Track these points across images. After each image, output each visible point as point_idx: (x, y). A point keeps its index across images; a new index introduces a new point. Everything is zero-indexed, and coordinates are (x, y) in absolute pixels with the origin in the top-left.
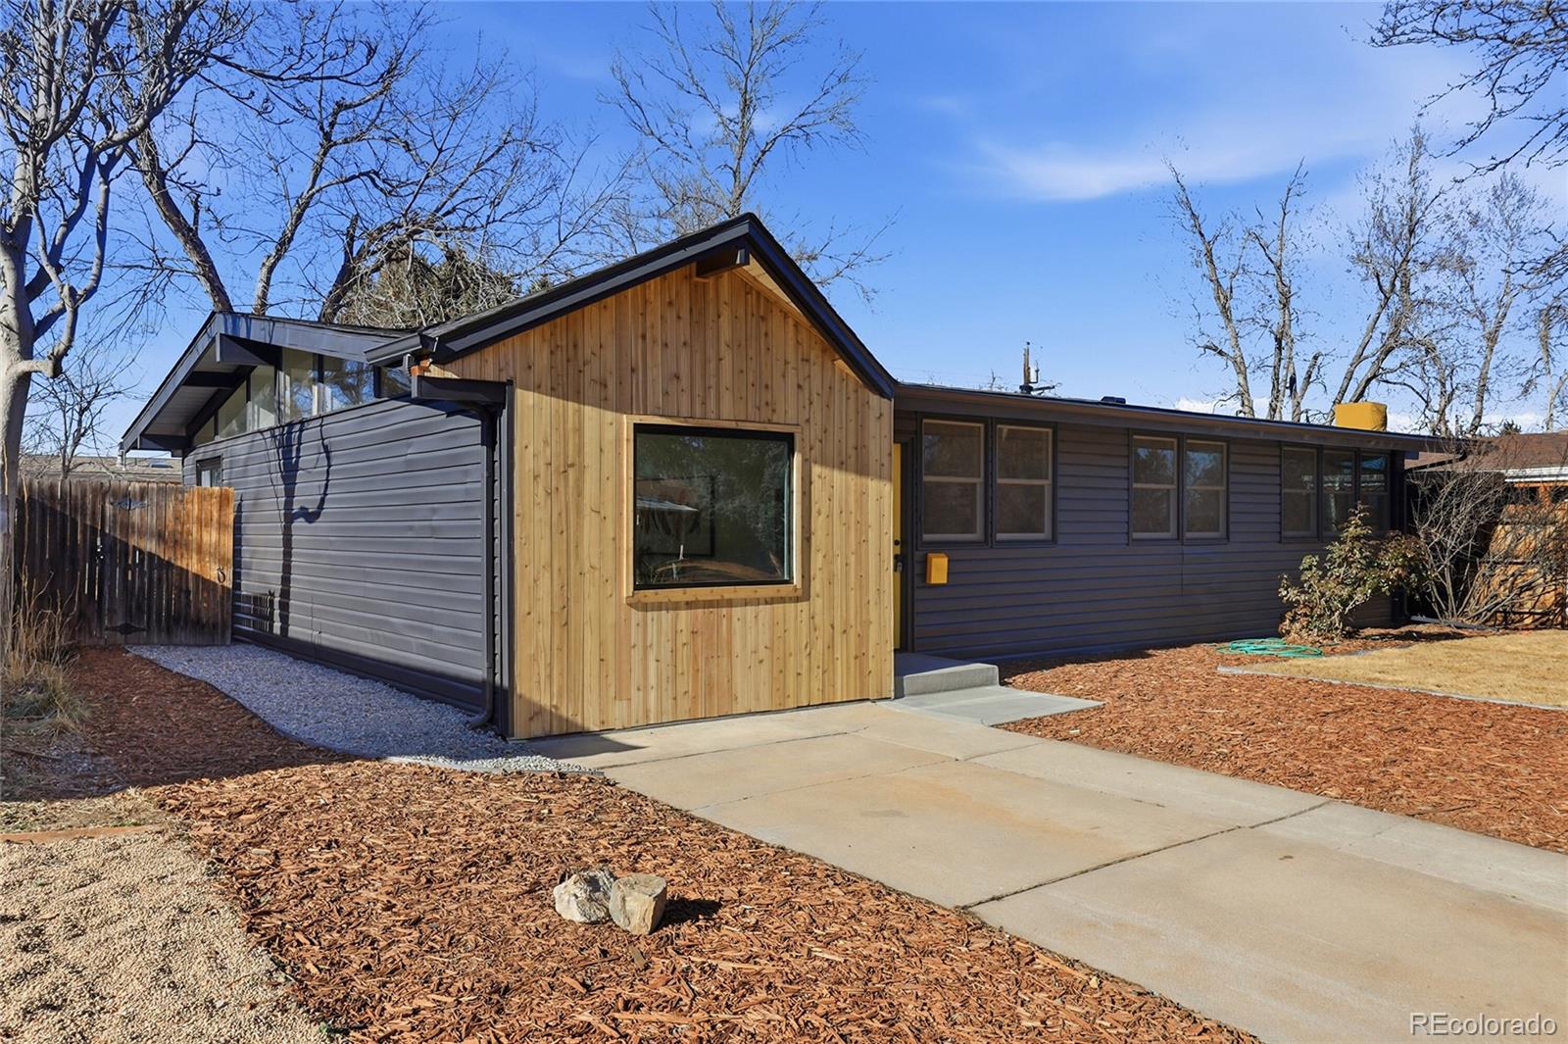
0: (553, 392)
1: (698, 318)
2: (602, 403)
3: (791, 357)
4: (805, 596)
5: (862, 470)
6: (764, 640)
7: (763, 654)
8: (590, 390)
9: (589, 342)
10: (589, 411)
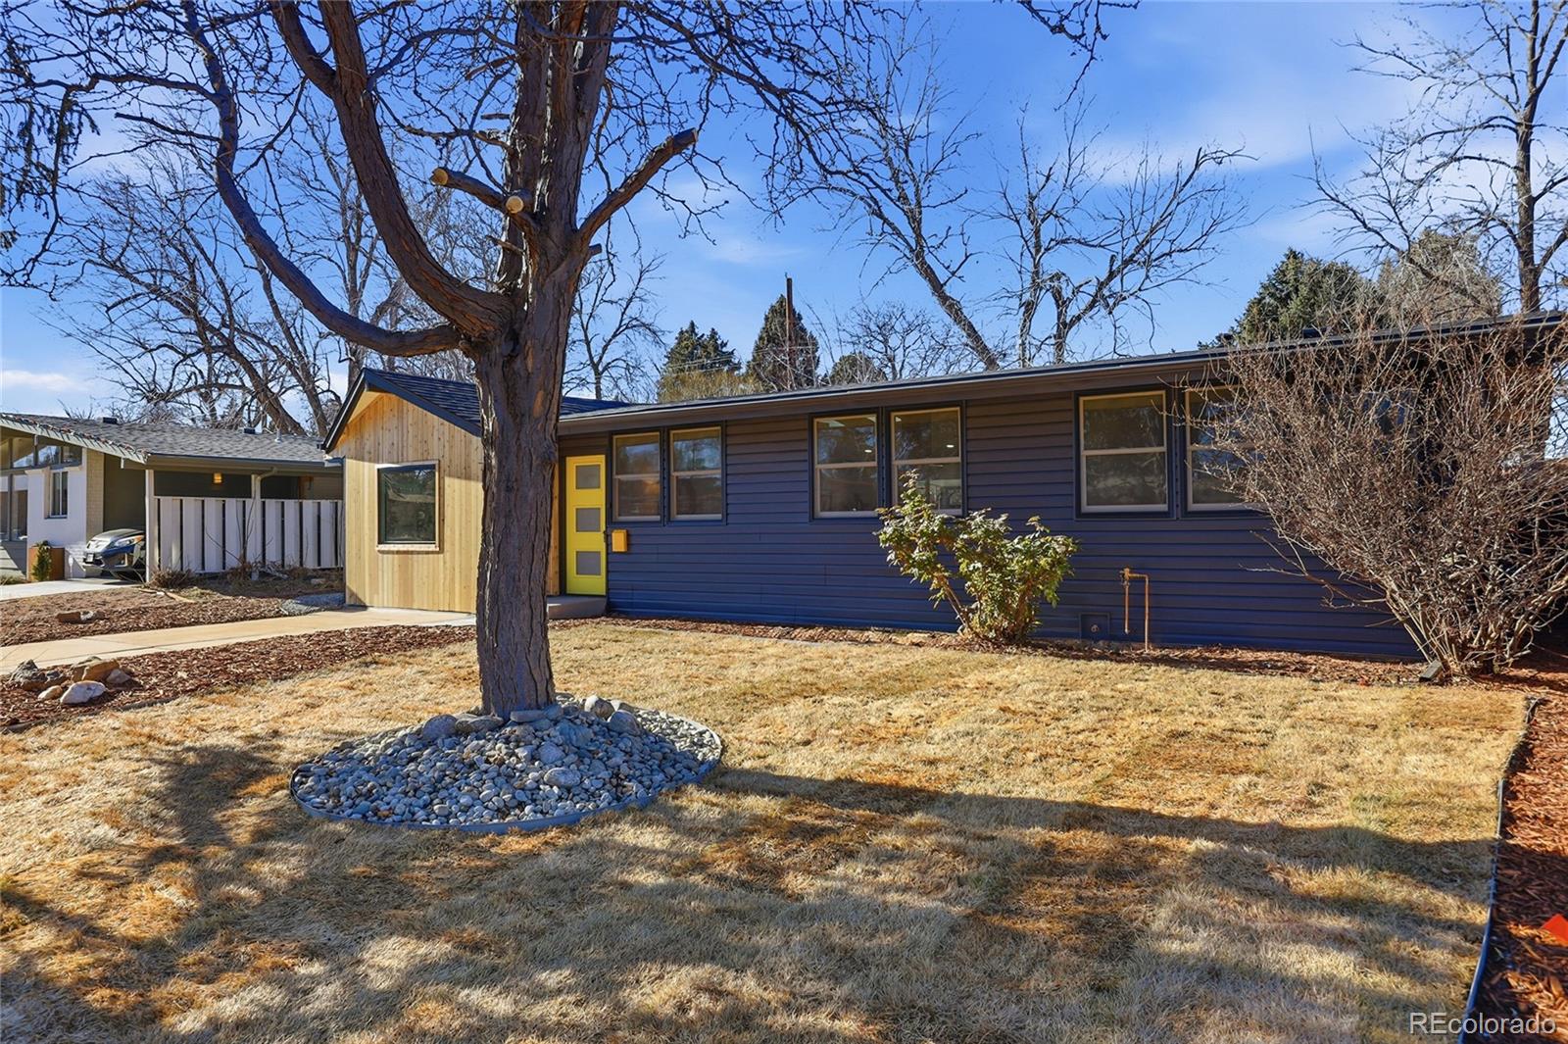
0: (356, 459)
1: (401, 418)
2: (370, 461)
3: (436, 424)
4: (441, 550)
5: (468, 478)
6: (426, 574)
7: (425, 580)
8: (366, 456)
9: (366, 436)
10: (366, 464)
